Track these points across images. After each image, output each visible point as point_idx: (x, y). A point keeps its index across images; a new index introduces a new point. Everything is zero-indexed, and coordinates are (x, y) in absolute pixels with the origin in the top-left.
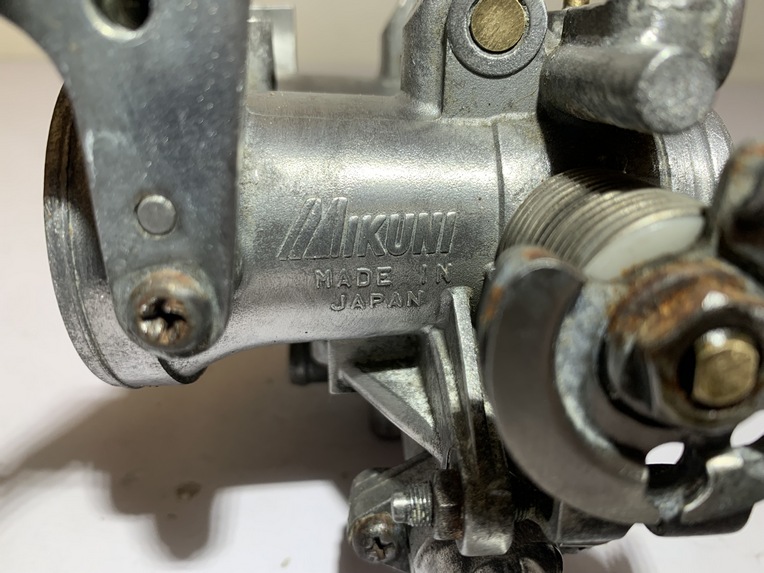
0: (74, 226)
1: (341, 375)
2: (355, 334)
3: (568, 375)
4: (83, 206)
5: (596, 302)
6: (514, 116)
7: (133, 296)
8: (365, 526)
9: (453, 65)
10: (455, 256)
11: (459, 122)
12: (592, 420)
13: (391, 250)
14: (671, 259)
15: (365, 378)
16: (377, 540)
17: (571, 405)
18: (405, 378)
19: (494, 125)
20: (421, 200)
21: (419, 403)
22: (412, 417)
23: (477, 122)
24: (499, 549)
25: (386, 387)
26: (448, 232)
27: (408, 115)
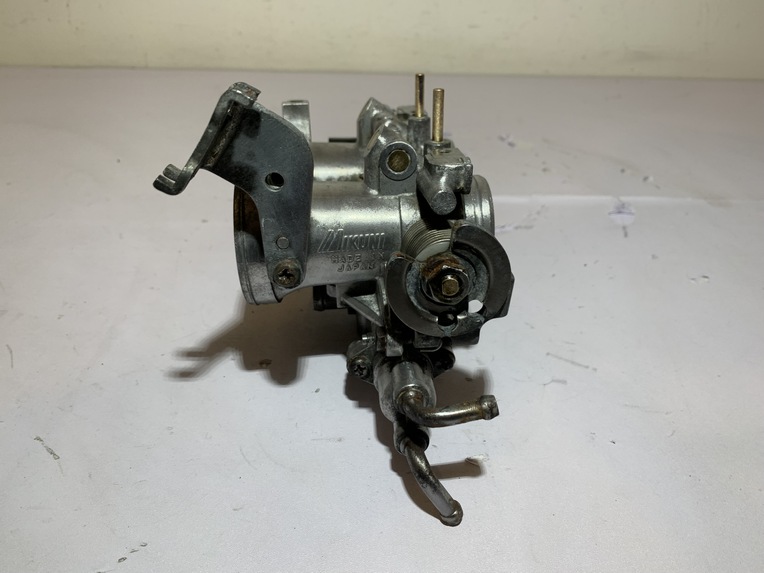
0: (256, 244)
1: (342, 299)
2: (345, 281)
3: (410, 290)
4: (257, 234)
5: (417, 267)
6: (407, 194)
7: (276, 269)
8: (354, 361)
9: (382, 177)
10: (385, 250)
11: (386, 197)
12: (420, 303)
13: (361, 248)
14: (439, 254)
15: (351, 299)
16: (359, 366)
17: (412, 298)
18: (368, 298)
19: (399, 198)
20: (371, 228)
21: (375, 308)
22: (371, 313)
23: (393, 197)
24: (398, 352)
25: (361, 302)
26: (382, 241)
27: (366, 194)
